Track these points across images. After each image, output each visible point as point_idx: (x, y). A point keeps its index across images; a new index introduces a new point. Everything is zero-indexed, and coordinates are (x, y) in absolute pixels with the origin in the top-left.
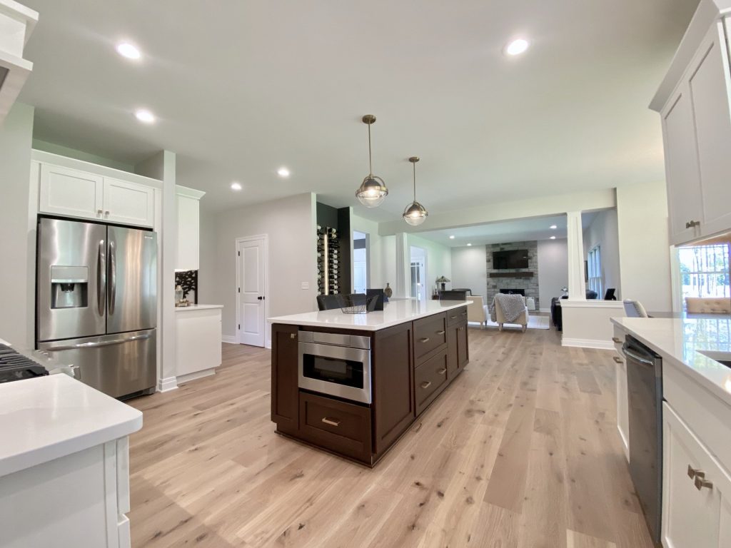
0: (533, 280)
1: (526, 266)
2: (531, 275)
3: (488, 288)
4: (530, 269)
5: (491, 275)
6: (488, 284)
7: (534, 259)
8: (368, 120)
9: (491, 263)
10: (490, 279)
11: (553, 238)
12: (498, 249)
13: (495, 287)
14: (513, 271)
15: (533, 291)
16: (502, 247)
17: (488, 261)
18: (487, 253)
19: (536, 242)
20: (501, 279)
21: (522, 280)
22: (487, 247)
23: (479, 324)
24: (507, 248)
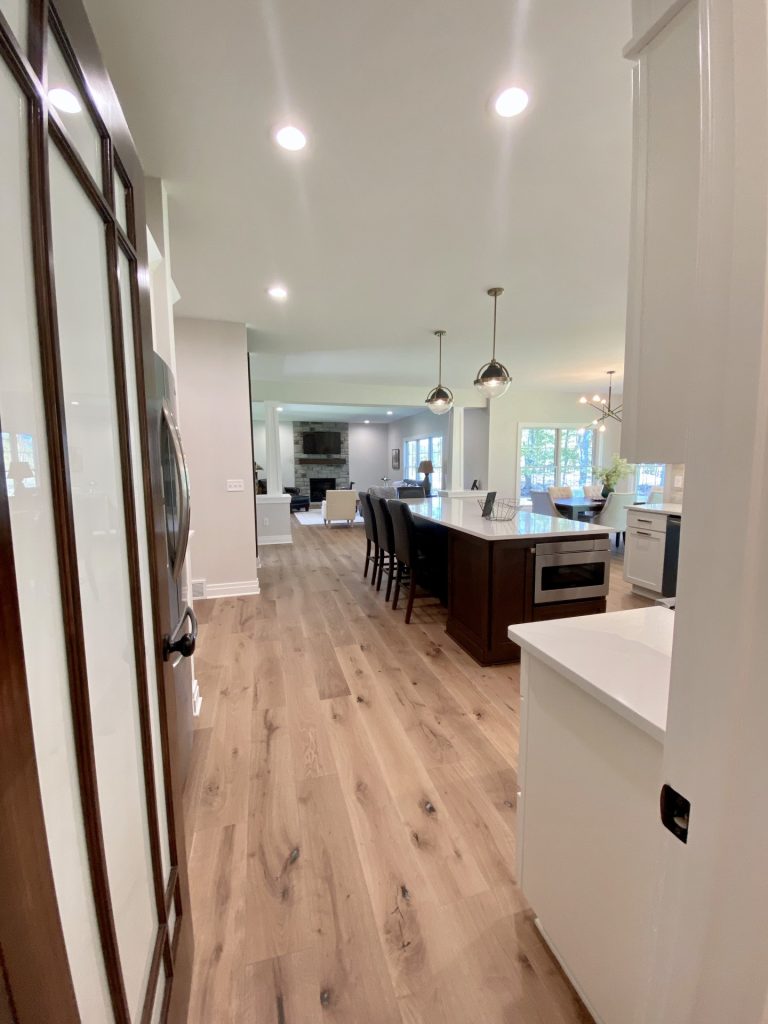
0: (344, 468)
1: (339, 452)
2: (344, 462)
3: (296, 478)
4: (342, 456)
5: (301, 462)
6: (296, 472)
7: (345, 445)
8: (494, 292)
9: (300, 446)
10: (299, 466)
11: (367, 422)
12: (307, 429)
13: (304, 476)
14: (324, 457)
15: (344, 480)
16: (312, 426)
17: (296, 443)
18: (295, 432)
19: (347, 424)
20: (311, 466)
21: (332, 468)
22: (295, 424)
23: (346, 521)
24: (319, 429)
